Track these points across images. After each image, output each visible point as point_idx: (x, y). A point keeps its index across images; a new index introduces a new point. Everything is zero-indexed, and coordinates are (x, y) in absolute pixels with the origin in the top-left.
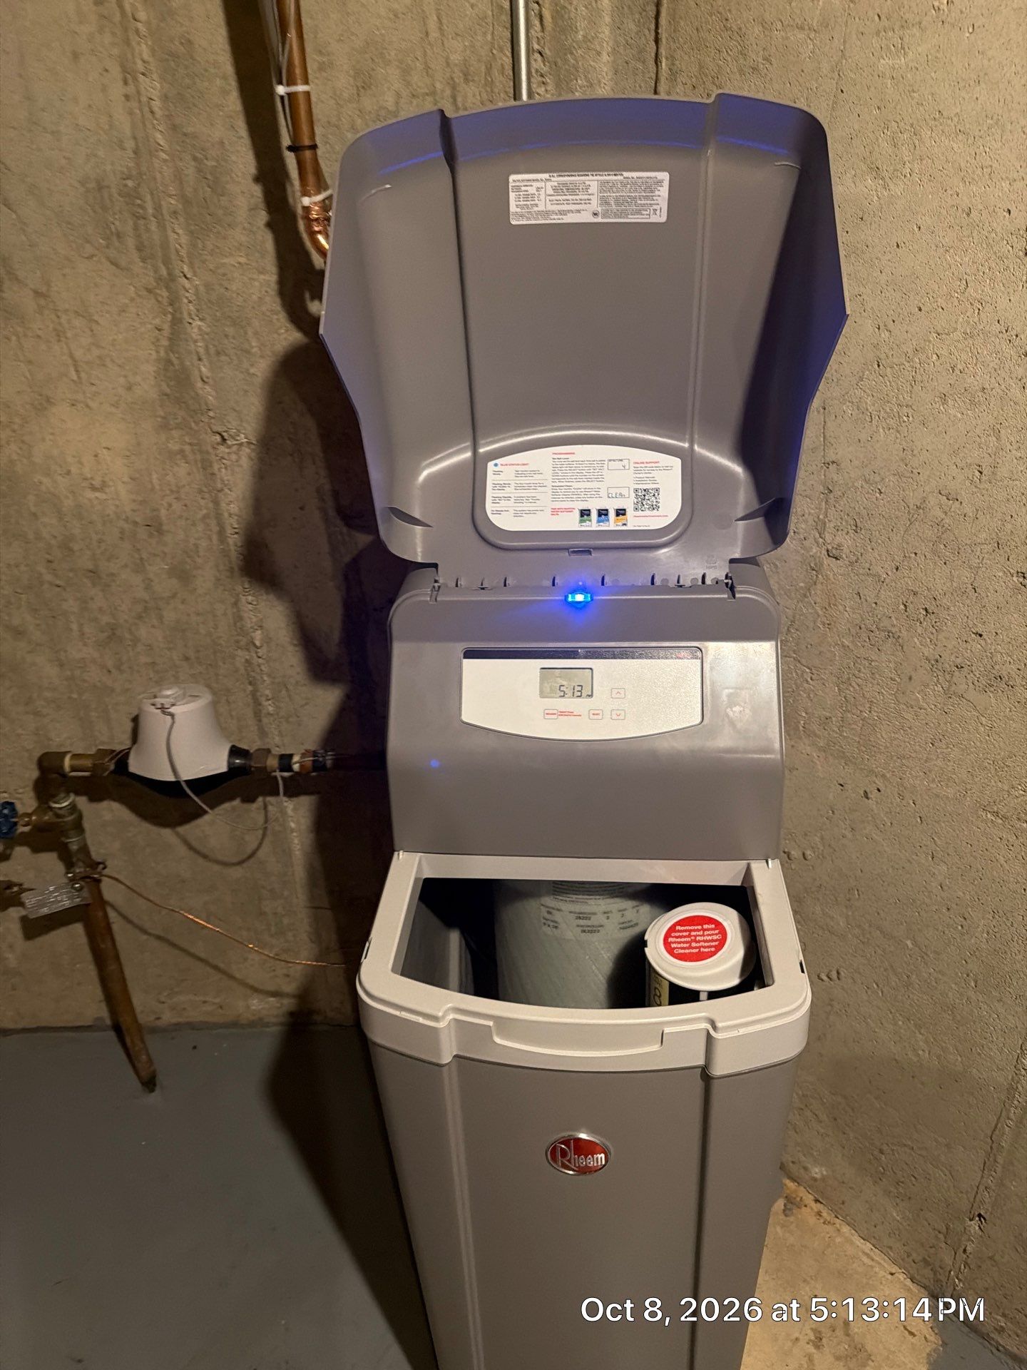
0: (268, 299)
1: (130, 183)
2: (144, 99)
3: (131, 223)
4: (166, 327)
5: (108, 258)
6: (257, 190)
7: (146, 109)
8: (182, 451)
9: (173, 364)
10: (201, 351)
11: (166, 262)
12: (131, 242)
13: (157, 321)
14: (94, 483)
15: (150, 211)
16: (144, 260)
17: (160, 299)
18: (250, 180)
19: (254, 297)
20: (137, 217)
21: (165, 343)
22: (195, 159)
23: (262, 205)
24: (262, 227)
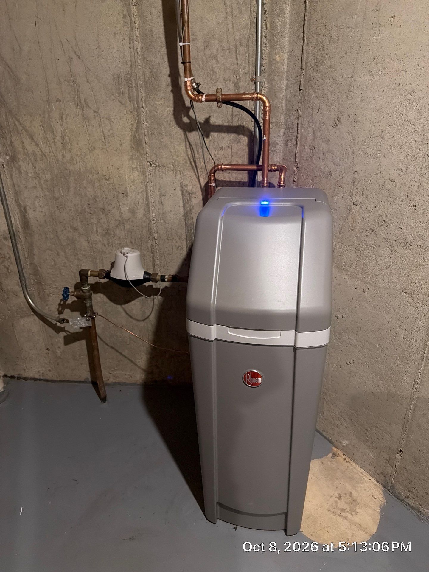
0: (170, 116)
1: (128, 76)
2: (135, 48)
3: (127, 89)
4: (135, 124)
5: (119, 100)
6: (169, 80)
7: (136, 52)
8: (136, 168)
9: (136, 137)
10: (146, 133)
11: (137, 103)
12: (127, 95)
13: (132, 122)
14: (106, 177)
15: (134, 85)
16: (130, 102)
17: (134, 115)
18: (167, 76)
19: (165, 115)
20: (129, 87)
21: (135, 130)
22: (150, 68)
23: (170, 84)
24: (170, 92)
